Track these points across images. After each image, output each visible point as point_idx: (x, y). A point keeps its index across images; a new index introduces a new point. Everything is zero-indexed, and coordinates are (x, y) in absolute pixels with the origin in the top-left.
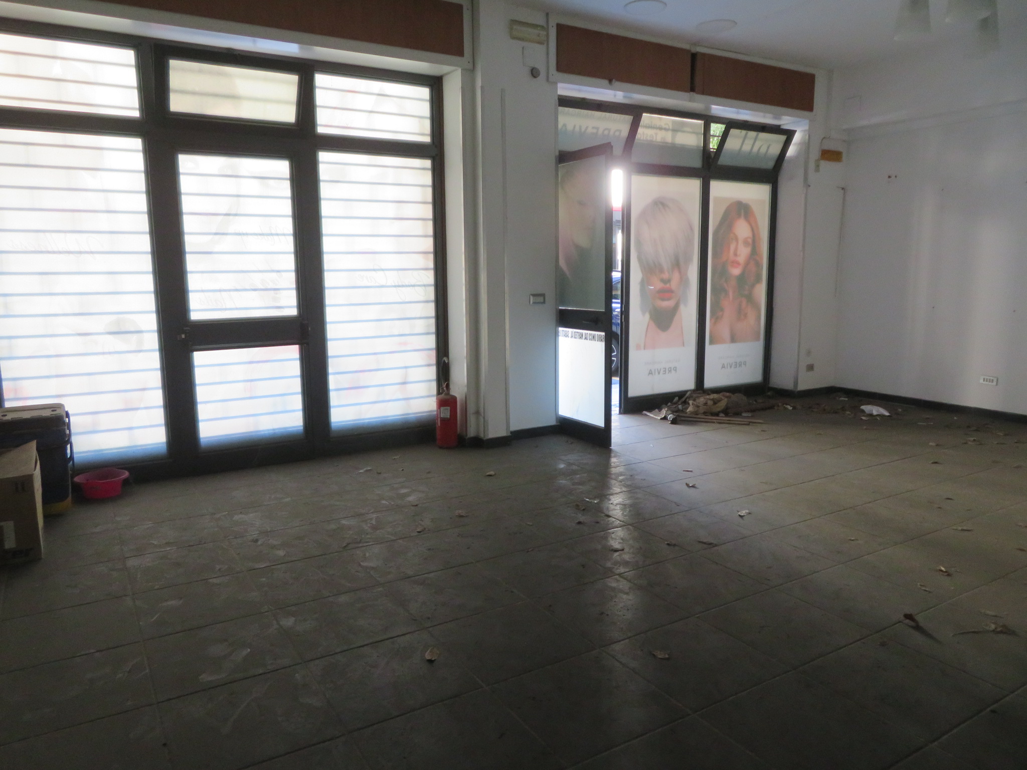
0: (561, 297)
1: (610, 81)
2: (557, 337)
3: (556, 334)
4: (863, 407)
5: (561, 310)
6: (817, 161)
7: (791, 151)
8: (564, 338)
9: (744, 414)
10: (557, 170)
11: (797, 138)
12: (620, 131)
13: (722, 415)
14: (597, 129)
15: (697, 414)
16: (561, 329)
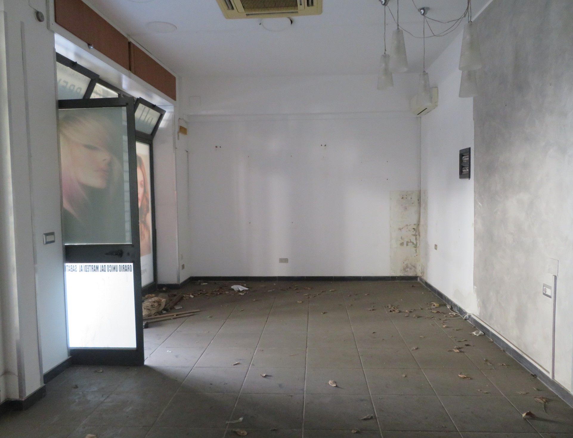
0: (66, 235)
1: (89, 45)
2: (65, 273)
3: (64, 270)
4: (232, 287)
5: (67, 247)
6: (178, 132)
7: (162, 124)
8: (70, 272)
9: (177, 308)
10: (57, 113)
11: (166, 116)
12: (80, 89)
13: (164, 312)
14: (67, 83)
15: (151, 316)
16: (67, 264)
